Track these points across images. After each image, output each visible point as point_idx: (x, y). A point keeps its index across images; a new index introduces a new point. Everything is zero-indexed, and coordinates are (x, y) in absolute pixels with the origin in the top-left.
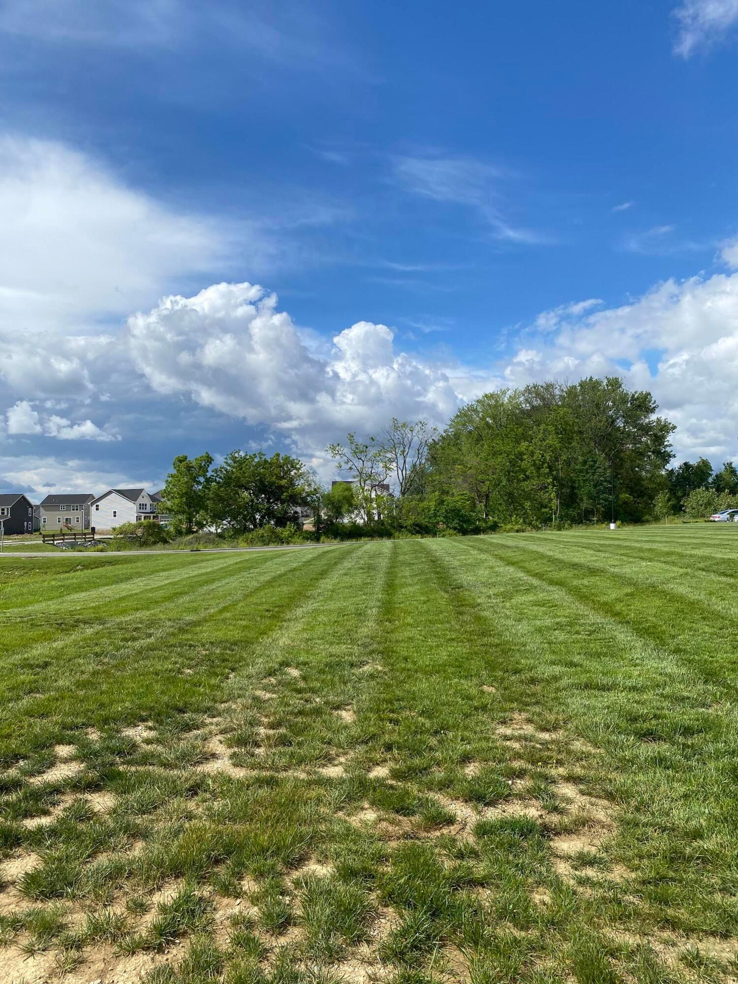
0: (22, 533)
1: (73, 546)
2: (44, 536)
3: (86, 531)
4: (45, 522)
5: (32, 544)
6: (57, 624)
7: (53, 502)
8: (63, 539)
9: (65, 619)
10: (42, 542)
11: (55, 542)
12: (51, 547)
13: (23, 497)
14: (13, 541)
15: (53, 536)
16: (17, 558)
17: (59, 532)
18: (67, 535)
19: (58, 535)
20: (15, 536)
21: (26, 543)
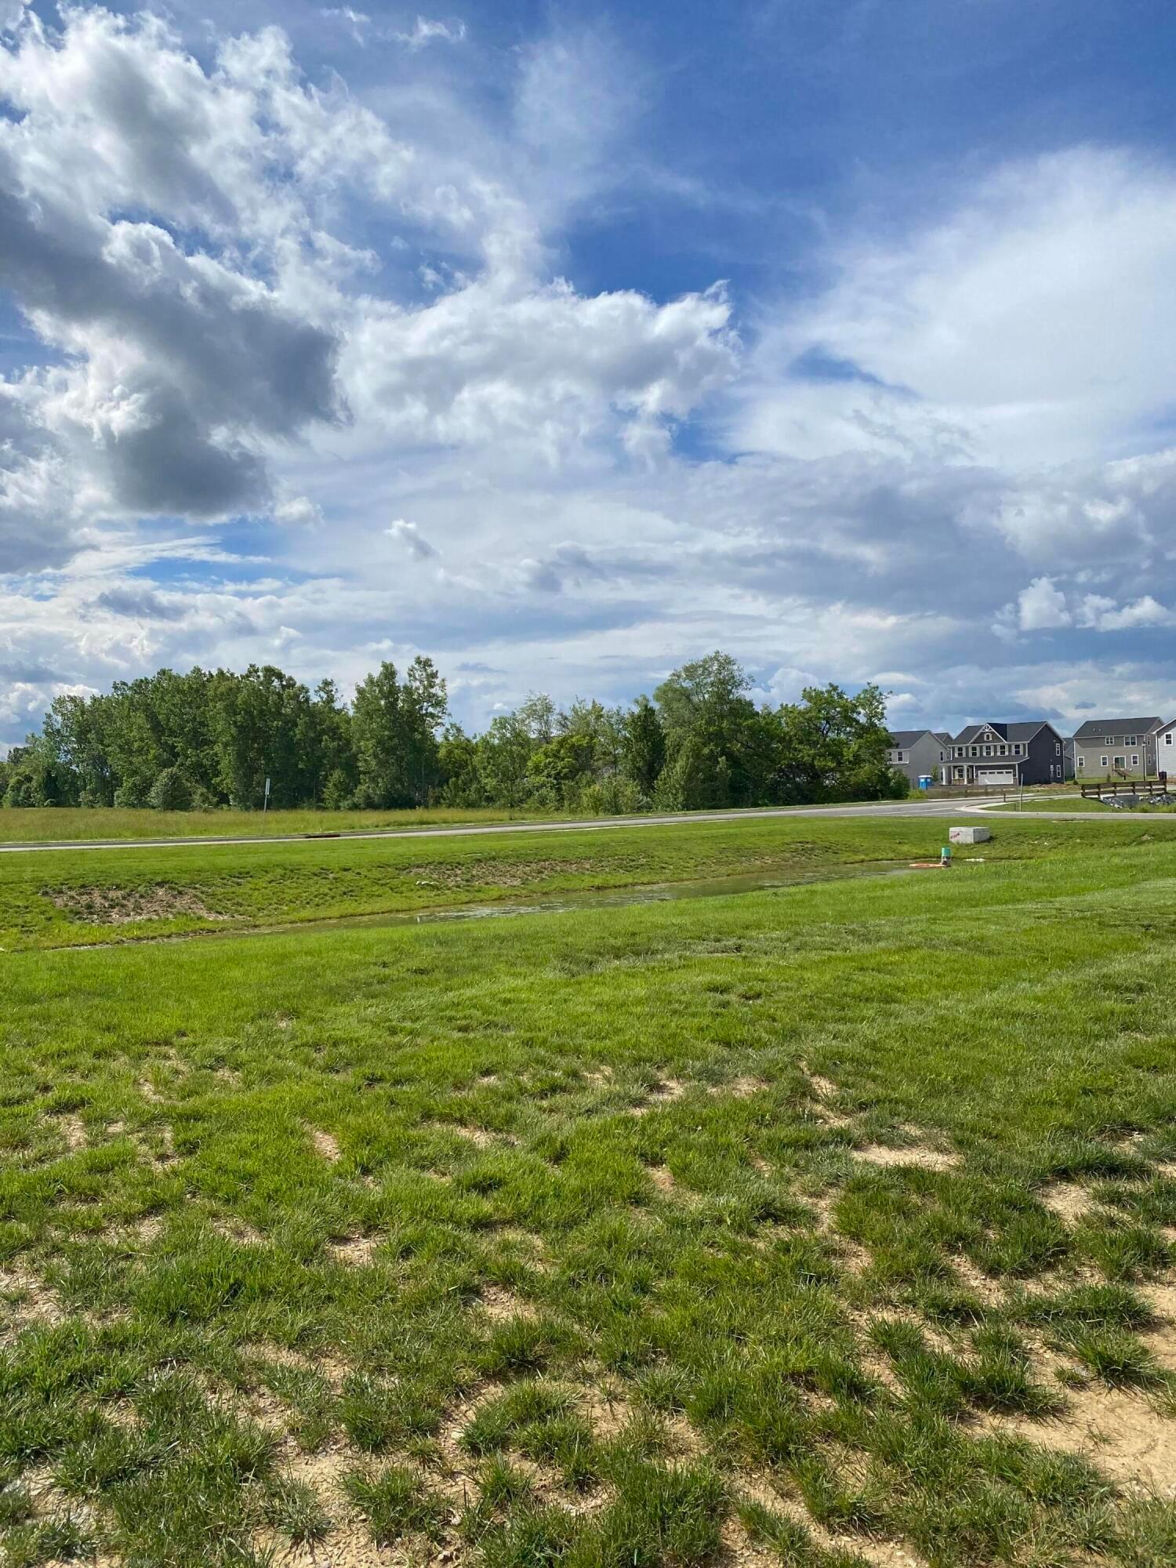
0: (1047, 782)
1: (1131, 804)
2: (1083, 787)
3: (1150, 779)
4: (1081, 764)
5: (1065, 800)
6: (1143, 926)
7: (1094, 732)
8: (1113, 792)
9: (1152, 919)
10: (1080, 796)
11: (1102, 797)
12: (1096, 804)
13: (1048, 728)
14: (1035, 794)
15: (1098, 786)
16: (1045, 820)
17: (1105, 781)
18: (1121, 784)
19: (1106, 785)
20: (1037, 787)
21: (1056, 797)
